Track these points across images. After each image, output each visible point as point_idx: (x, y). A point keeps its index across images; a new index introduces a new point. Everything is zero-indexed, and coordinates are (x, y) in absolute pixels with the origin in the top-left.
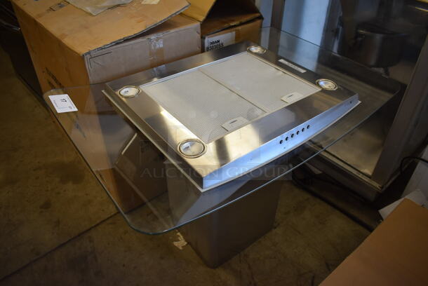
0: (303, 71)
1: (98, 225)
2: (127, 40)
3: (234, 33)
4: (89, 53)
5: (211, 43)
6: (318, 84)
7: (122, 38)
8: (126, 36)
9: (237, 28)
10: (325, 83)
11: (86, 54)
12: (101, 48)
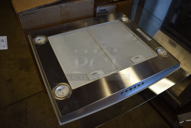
0: (149, 39)
1: (31, 96)
2: (46, 6)
3: (115, 5)
4: (21, 12)
5: (101, 11)
6: (156, 51)
7: (43, 5)
8: (46, 4)
9: (117, 3)
10: (161, 51)
11: (20, 13)
12: (29, 10)
